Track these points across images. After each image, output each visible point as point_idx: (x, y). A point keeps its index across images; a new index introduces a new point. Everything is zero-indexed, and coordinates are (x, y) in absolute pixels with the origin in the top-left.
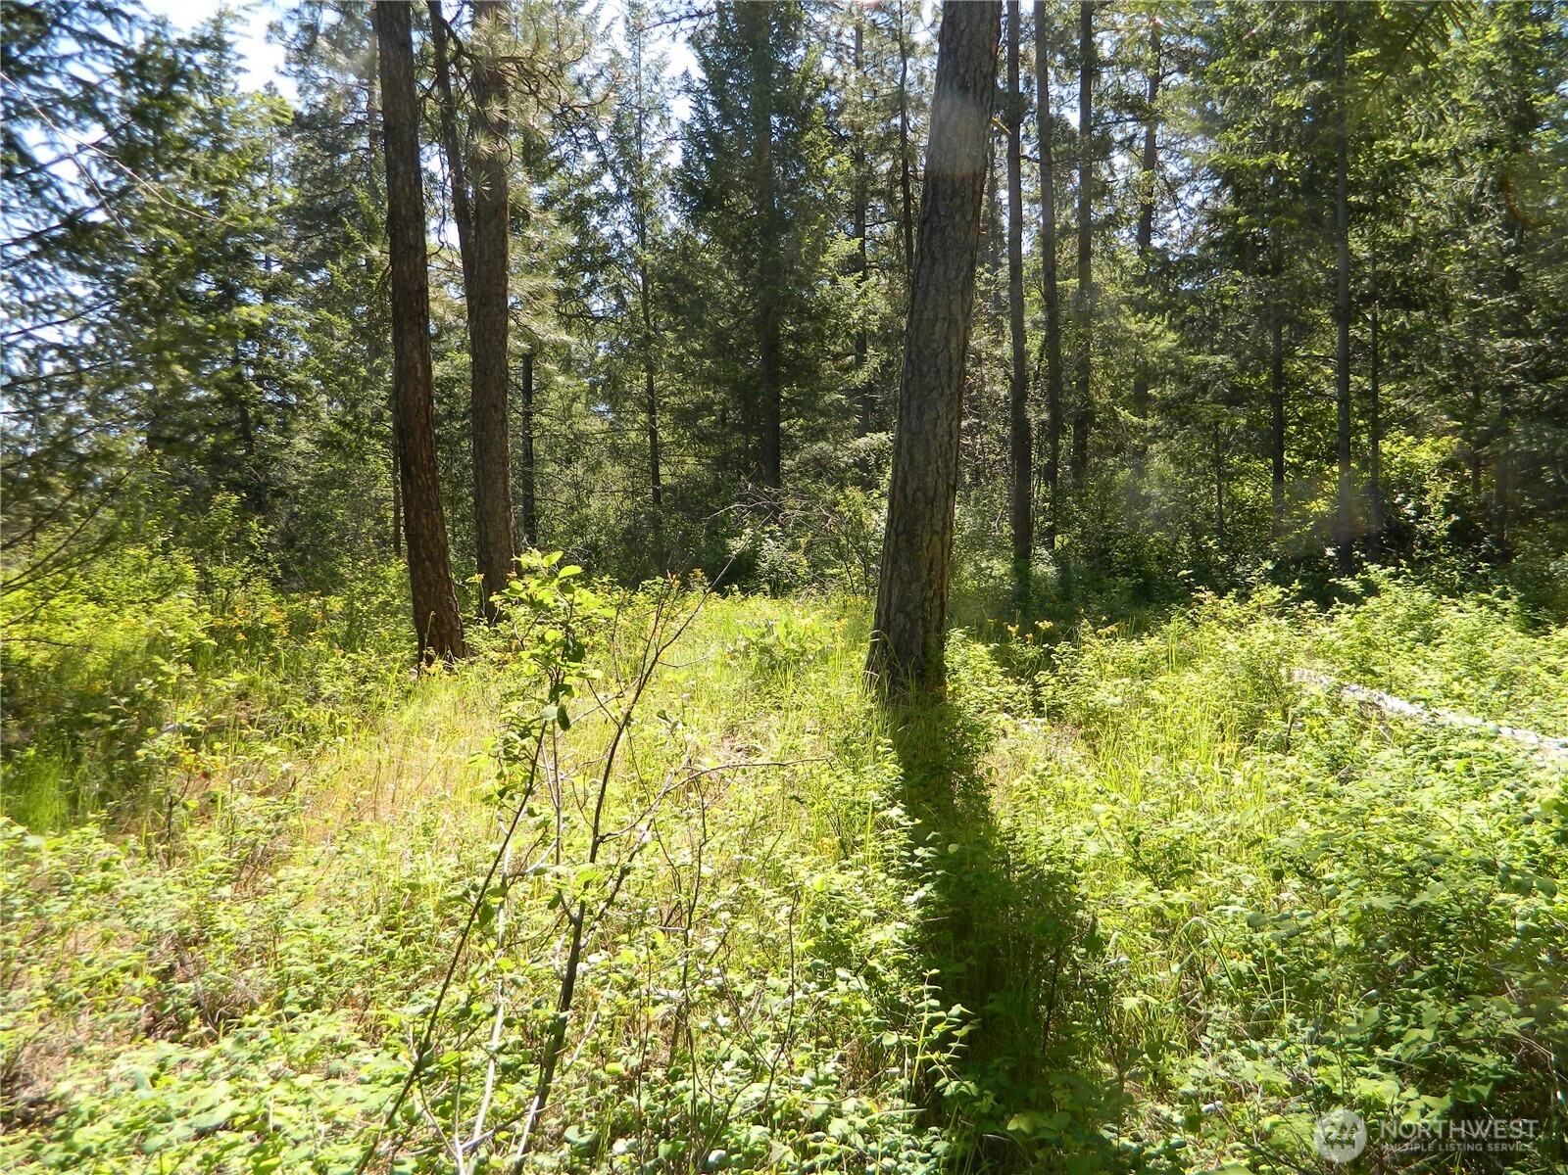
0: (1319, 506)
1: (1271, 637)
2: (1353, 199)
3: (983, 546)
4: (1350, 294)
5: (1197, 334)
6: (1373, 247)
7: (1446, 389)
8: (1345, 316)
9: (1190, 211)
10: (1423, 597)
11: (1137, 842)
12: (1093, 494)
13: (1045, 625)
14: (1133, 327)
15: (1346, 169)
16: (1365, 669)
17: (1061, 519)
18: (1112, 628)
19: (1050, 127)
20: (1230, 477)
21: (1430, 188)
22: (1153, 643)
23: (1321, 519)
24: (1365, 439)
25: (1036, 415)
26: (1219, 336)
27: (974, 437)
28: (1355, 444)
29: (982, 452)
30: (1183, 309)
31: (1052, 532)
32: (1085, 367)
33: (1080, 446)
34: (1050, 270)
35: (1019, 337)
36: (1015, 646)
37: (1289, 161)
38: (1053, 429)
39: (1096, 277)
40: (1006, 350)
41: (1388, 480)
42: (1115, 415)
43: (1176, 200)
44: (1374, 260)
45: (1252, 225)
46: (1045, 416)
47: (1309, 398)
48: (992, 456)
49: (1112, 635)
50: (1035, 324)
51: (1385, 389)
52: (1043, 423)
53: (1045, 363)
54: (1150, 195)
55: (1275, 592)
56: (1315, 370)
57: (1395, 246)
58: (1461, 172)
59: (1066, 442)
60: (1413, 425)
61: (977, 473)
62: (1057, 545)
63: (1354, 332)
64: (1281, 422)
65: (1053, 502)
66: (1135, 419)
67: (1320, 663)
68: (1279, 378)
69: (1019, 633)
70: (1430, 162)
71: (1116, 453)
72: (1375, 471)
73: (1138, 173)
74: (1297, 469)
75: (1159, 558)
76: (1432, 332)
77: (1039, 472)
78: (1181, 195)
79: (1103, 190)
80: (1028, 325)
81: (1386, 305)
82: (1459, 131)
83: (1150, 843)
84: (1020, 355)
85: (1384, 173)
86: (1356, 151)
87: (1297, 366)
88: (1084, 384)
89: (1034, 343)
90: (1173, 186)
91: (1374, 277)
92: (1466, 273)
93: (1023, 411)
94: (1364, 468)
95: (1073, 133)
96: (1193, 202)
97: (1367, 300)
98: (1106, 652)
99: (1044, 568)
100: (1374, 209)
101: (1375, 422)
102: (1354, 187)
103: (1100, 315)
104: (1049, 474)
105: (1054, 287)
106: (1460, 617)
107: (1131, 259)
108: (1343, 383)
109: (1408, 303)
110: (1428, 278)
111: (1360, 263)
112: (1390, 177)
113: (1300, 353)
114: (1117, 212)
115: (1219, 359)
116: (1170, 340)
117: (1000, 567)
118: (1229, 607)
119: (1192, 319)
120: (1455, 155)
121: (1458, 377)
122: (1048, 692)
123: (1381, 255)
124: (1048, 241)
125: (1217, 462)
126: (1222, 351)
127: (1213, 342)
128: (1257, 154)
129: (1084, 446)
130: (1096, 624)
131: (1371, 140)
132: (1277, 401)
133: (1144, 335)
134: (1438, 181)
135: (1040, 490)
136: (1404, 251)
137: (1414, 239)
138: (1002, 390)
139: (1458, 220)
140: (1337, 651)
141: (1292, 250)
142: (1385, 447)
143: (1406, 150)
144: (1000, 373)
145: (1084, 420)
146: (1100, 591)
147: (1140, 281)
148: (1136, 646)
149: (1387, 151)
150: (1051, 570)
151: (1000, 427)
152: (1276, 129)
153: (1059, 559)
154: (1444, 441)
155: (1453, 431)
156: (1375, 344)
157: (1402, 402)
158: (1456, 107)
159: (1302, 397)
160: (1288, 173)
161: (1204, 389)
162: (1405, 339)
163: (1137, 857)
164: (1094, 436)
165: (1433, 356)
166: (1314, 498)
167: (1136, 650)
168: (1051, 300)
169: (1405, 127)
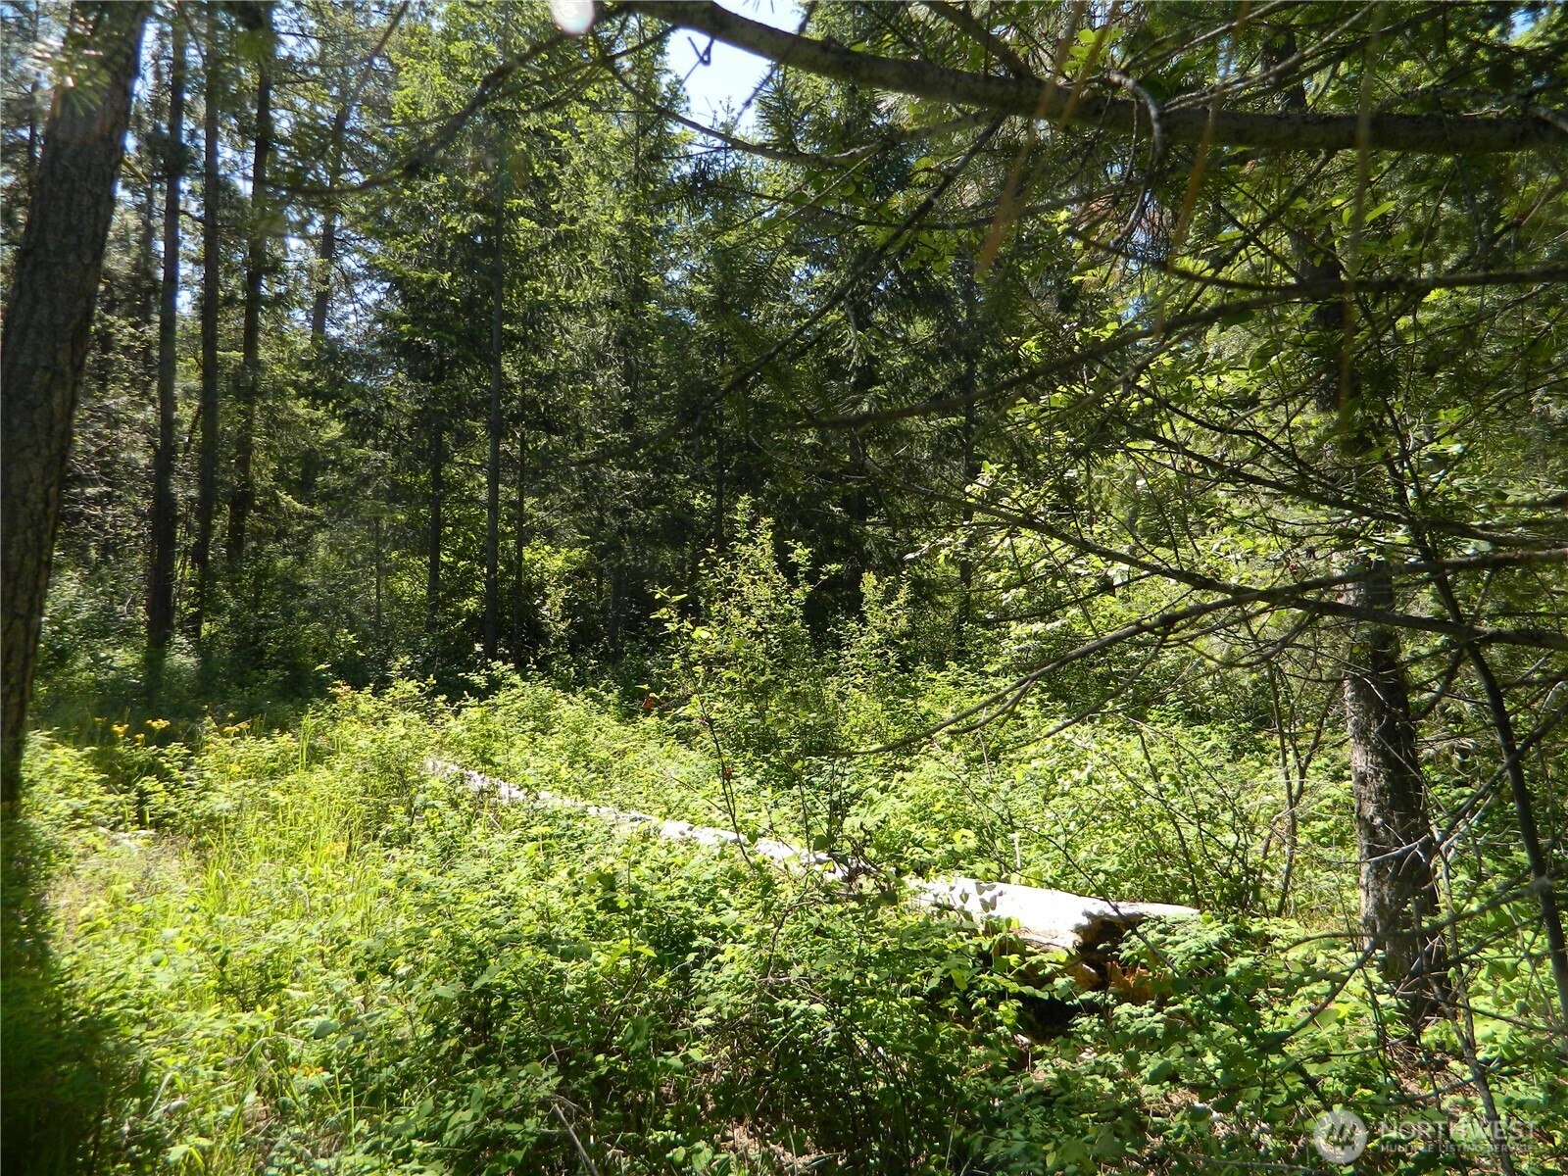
0: (471, 604)
1: (403, 731)
2: (507, 326)
3: (105, 633)
4: (502, 412)
5: (361, 427)
6: (523, 373)
7: (578, 507)
8: (497, 432)
9: (365, 307)
10: (545, 692)
11: (224, 962)
12: (247, 580)
13: (160, 724)
14: (301, 411)
15: (500, 299)
16: (485, 759)
17: (207, 604)
18: (244, 725)
19: (216, 189)
20: (389, 572)
21: (568, 332)
22: (284, 740)
23: (471, 616)
24: (511, 543)
25: (184, 492)
26: (383, 433)
27: (104, 508)
28: (503, 549)
29: (113, 526)
30: (348, 400)
31: (196, 619)
32: (244, 446)
33: (236, 529)
34: (209, 338)
35: (167, 402)
36: (120, 749)
37: (452, 279)
38: (205, 508)
39: (263, 354)
40: (149, 414)
41: (529, 583)
42: (277, 499)
43: (352, 294)
44: (524, 384)
45: (416, 334)
46: (193, 493)
47: (465, 502)
48: (127, 531)
49: (239, 734)
50: (187, 392)
51: (529, 501)
52: (191, 499)
53: (198, 436)
54: (326, 282)
55: (410, 686)
56: (471, 477)
57: (539, 375)
58: (593, 324)
59: (220, 522)
60: (550, 535)
61: (106, 549)
62: (204, 633)
63: (504, 447)
64: (438, 523)
65: (200, 586)
66: (299, 506)
67: (447, 755)
68: (437, 481)
69: (127, 734)
70: (568, 308)
71: (277, 539)
72: (519, 575)
73: (314, 259)
74: (452, 568)
75: (315, 650)
76: (565, 456)
77: (186, 553)
78: (358, 290)
79: (275, 268)
80: (178, 392)
81: (530, 425)
82: (589, 290)
83: (235, 962)
84: (168, 423)
85: (531, 310)
86: (511, 286)
87: (452, 472)
88: (244, 464)
89: (186, 412)
90: (349, 279)
91: (523, 400)
92: (593, 410)
93: (168, 484)
94: (510, 571)
95: (241, 201)
96: (371, 298)
97: (516, 419)
98: (231, 752)
99: (182, 658)
100: (524, 339)
101: (519, 529)
102: (509, 317)
103: (263, 395)
104: (199, 555)
105: (214, 357)
106: (570, 709)
107: (302, 344)
108: (494, 492)
109: (550, 428)
110: (566, 408)
111: (512, 385)
112: (536, 313)
113: (458, 459)
114: (288, 292)
115: (380, 455)
116: (335, 430)
117: (124, 657)
118: (366, 701)
119: (356, 413)
120: (588, 309)
121: (586, 497)
122: (157, 800)
123: (529, 382)
124: (209, 307)
125: (377, 556)
126: (385, 447)
127: (376, 438)
128: (423, 267)
129: (242, 529)
130: (221, 722)
131: (524, 279)
132: (435, 503)
133: (312, 422)
134: (575, 328)
135: (183, 570)
136: (546, 381)
137: (555, 372)
138: (143, 459)
139: (588, 363)
140: (461, 743)
141: (453, 362)
142: (527, 554)
143: (550, 295)
144: (142, 440)
145: (241, 502)
146: (241, 685)
147: (306, 366)
148: (266, 743)
149: (537, 292)
150: (190, 662)
151: (138, 499)
152: (442, 249)
153: (202, 649)
154: (576, 552)
155: (583, 543)
156: (522, 460)
157: (541, 514)
158: (591, 269)
159: (457, 500)
160: (450, 292)
161: (365, 481)
162: (546, 459)
163: (222, 979)
164: (252, 519)
165: (567, 477)
166: (467, 596)
167: (266, 749)
168: (210, 369)
169: (550, 275)
